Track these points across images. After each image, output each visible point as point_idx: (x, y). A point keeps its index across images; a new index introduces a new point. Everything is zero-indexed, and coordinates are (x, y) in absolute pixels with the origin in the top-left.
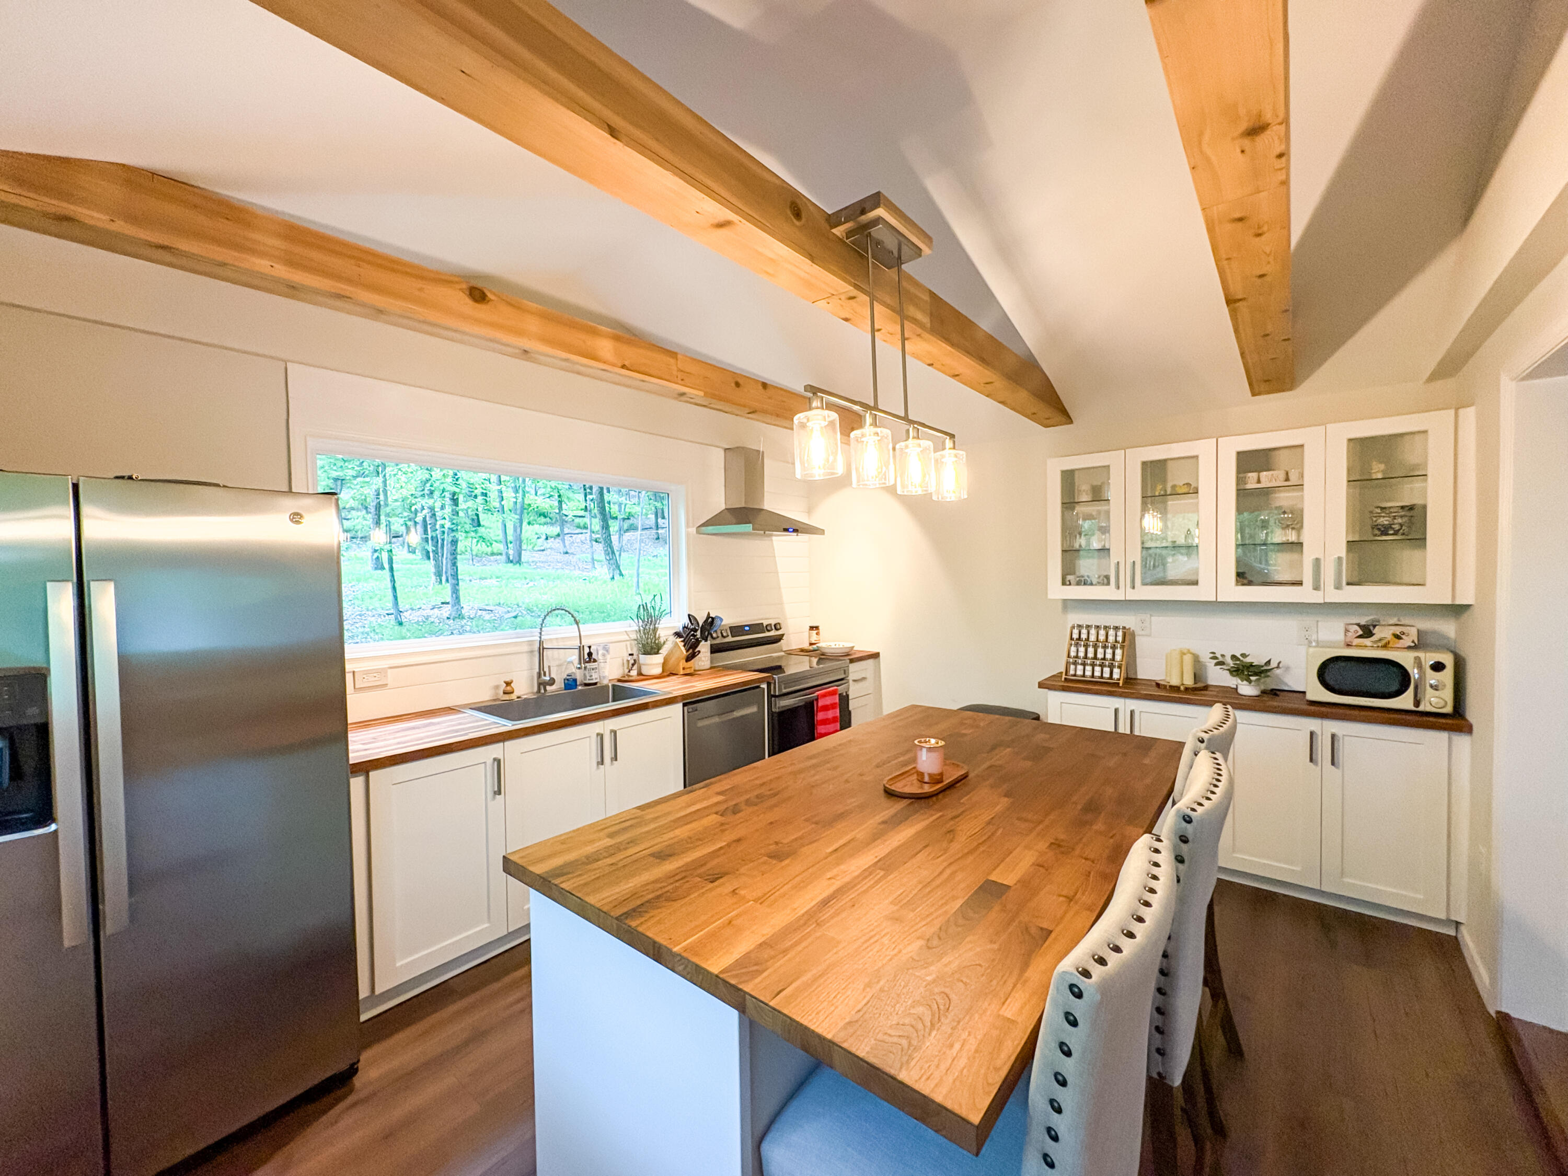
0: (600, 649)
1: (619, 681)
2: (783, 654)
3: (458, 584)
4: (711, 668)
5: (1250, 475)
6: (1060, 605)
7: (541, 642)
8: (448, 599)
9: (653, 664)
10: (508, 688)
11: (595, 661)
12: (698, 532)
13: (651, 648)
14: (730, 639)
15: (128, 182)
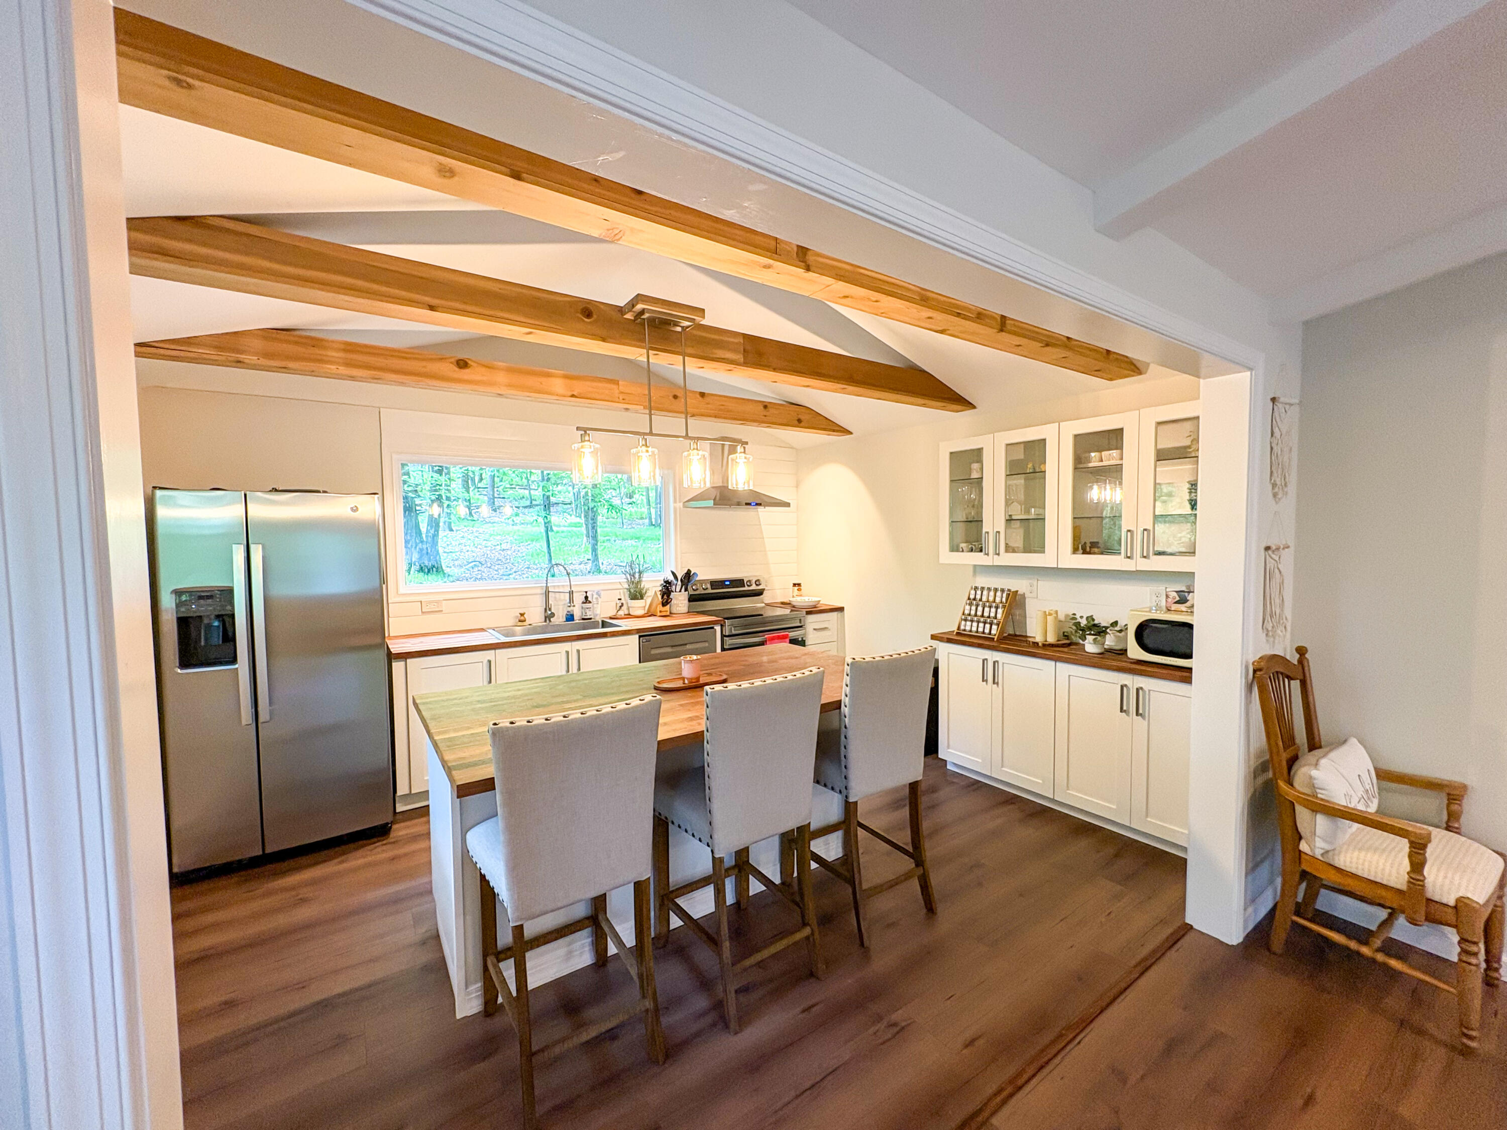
0: (595, 594)
1: (611, 618)
2: (763, 605)
3: (596, 545)
4: (688, 612)
5: (1093, 454)
6: (971, 569)
7: (547, 587)
8: (590, 557)
9: (638, 607)
10: (522, 618)
11: (590, 602)
12: (684, 506)
13: (637, 595)
14: (710, 591)
15: (265, 338)
